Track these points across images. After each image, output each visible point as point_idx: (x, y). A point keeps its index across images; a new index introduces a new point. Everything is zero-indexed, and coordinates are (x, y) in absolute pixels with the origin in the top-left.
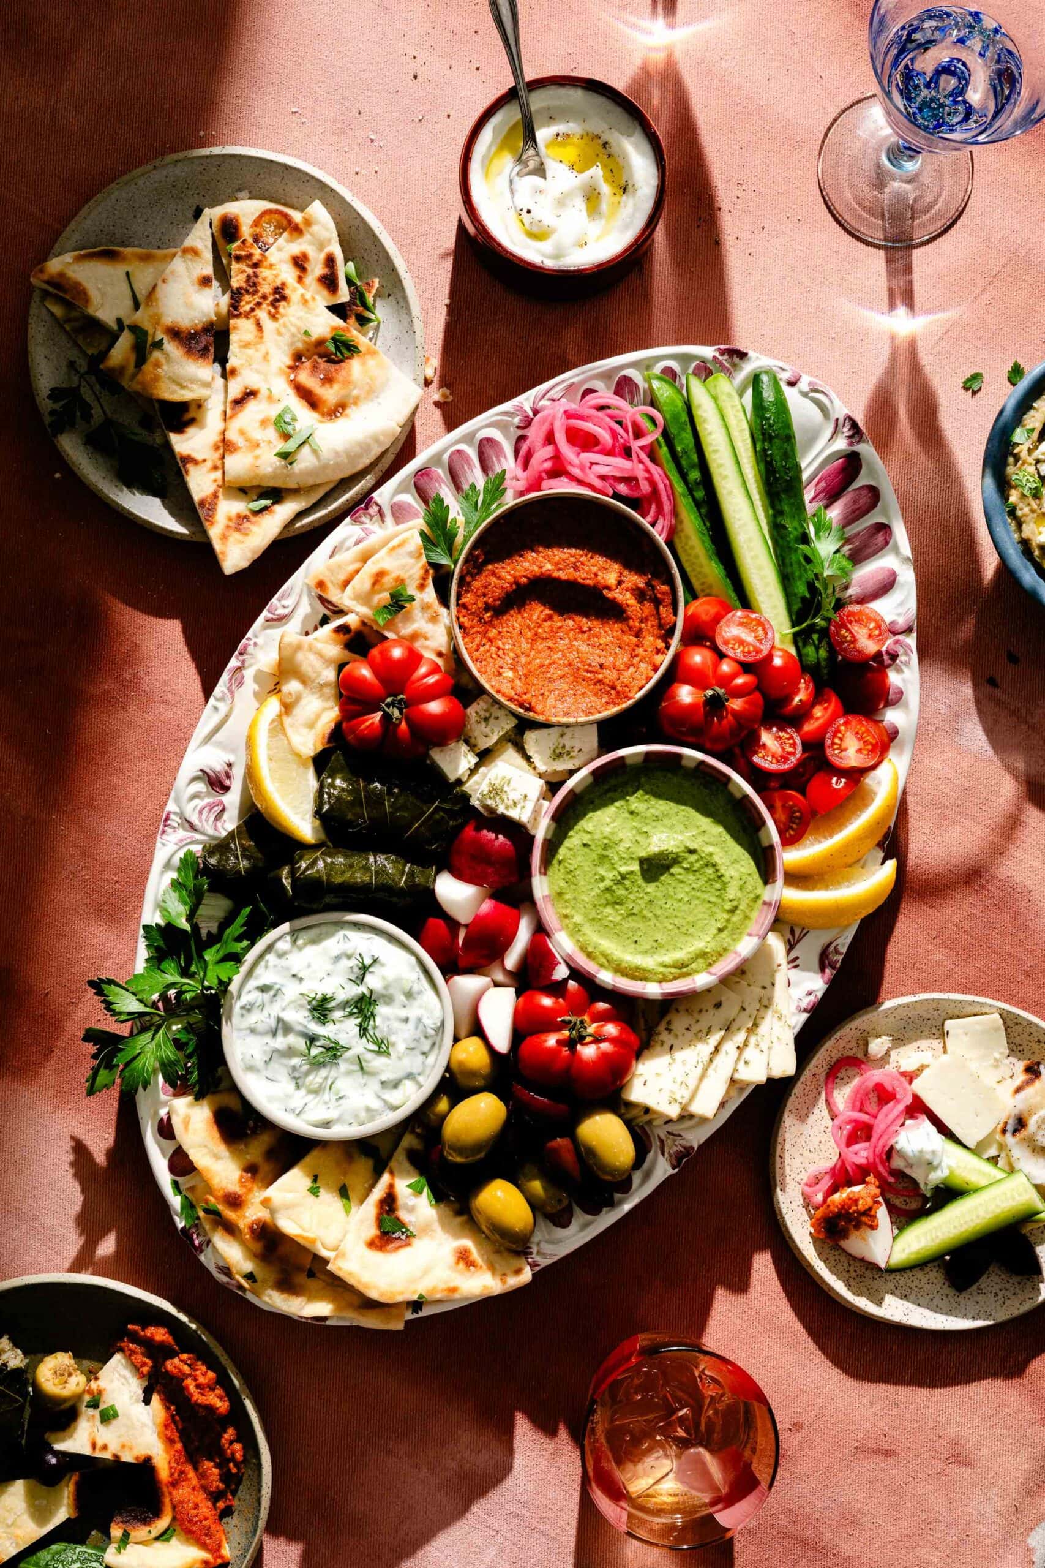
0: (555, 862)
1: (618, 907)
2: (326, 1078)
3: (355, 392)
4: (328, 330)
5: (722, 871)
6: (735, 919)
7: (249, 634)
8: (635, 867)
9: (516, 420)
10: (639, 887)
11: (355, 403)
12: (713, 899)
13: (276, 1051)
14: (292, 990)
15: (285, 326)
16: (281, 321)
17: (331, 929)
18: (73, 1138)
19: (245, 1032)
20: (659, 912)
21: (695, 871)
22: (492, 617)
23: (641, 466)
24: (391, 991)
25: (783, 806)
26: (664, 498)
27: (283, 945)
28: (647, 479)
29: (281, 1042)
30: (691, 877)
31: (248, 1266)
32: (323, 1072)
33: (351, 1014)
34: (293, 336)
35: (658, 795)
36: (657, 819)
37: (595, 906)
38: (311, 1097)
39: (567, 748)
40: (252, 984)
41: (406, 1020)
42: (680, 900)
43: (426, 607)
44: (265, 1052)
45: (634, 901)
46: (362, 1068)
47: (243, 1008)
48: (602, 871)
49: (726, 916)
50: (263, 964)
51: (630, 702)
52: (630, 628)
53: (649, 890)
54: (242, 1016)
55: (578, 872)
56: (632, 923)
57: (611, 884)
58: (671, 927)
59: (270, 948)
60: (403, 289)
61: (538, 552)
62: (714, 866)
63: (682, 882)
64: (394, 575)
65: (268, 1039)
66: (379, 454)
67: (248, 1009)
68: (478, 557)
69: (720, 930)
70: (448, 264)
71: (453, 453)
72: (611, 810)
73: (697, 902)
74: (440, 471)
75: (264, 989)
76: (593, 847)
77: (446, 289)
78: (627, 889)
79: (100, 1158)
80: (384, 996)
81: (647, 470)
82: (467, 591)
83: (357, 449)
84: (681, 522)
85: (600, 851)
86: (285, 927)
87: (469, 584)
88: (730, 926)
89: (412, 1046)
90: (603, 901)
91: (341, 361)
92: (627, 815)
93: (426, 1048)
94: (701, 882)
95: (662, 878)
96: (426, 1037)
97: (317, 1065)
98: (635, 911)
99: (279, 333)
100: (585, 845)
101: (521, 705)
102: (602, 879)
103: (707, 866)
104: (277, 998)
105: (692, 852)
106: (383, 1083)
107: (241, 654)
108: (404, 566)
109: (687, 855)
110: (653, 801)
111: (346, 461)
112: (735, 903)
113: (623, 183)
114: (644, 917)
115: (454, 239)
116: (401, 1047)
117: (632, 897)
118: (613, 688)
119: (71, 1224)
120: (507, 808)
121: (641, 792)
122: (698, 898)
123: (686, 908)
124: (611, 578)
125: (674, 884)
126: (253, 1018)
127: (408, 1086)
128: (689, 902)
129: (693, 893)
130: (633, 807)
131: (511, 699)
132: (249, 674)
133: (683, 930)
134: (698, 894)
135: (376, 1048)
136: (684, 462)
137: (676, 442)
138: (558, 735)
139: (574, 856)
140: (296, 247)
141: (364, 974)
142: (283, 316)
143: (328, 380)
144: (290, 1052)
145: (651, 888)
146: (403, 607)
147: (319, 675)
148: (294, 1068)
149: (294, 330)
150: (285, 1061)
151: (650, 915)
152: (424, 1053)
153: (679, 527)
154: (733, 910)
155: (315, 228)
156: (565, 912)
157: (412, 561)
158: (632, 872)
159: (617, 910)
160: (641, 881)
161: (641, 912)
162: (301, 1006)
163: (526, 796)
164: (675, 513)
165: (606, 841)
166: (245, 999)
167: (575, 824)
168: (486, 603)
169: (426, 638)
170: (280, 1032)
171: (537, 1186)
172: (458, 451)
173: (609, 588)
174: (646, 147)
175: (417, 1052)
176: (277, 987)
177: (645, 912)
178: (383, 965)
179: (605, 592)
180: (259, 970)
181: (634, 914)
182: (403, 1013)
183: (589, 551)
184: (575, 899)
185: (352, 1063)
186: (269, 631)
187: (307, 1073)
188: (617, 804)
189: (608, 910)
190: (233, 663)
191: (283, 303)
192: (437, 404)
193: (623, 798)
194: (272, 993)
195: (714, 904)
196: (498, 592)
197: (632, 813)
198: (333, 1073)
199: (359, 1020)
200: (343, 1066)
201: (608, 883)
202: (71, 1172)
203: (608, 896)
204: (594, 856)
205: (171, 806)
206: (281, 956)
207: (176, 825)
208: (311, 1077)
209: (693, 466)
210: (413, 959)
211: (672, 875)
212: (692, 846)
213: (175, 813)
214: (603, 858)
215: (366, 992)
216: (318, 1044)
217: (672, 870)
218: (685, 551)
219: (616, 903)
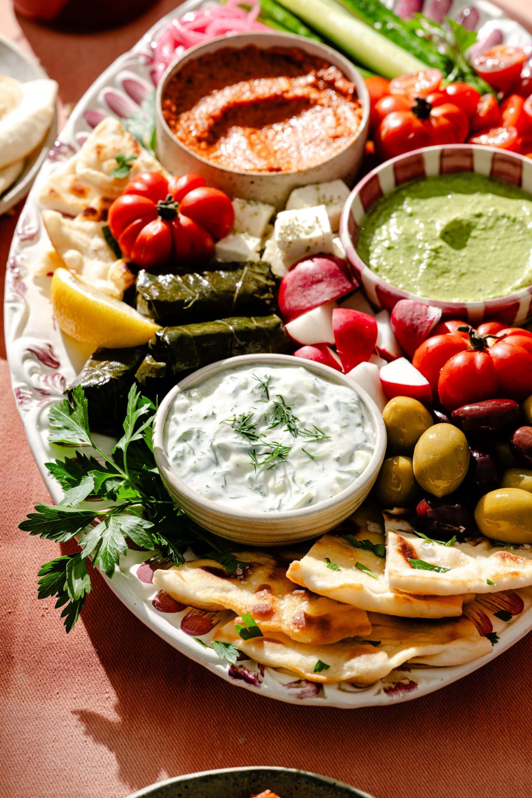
1: (446, 275)
2: (285, 476)
5: (513, 216)
7: (12, 254)
8: (440, 242)
10: (454, 255)
13: (227, 474)
14: (210, 428)
17: (215, 380)
18: (74, 712)
19: (189, 476)
20: (483, 265)
21: (491, 228)
24: (299, 392)
27: (182, 401)
29: (226, 466)
30: (492, 233)
31: (313, 660)
32: (280, 474)
33: (275, 425)
35: (425, 197)
36: (434, 210)
38: (280, 496)
39: (328, 197)
40: (172, 442)
41: (326, 409)
42: (495, 250)
43: (148, 166)
44: (217, 480)
45: (457, 266)
46: (312, 458)
47: (175, 459)
48: (416, 257)
50: (172, 423)
53: (463, 254)
54: (179, 465)
56: (465, 281)
57: (430, 260)
58: (501, 269)
59: (170, 409)
61: (214, 95)
62: (503, 217)
63: (486, 239)
64: (110, 147)
65: (215, 469)
66: (44, 130)
67: (180, 458)
68: (170, 106)
71: (105, 95)
73: (509, 246)
75: (186, 437)
76: (396, 247)
78: (445, 259)
79: (113, 716)
80: (295, 399)
83: (25, 128)
85: (404, 246)
86: (176, 389)
87: (174, 127)
89: (344, 423)
90: (432, 276)
92: (406, 220)
93: (358, 420)
94: (502, 232)
95: (468, 242)
96: (353, 411)
97: (271, 469)
98: (464, 271)
100: (389, 248)
101: (271, 170)
102: (420, 261)
103: (498, 219)
104: (202, 438)
105: (479, 216)
106: (338, 460)
107: (13, 267)
109: (477, 220)
110: (423, 202)
111: (20, 138)
114: (474, 272)
116: (335, 428)
117: (453, 263)
119: (116, 783)
120: (307, 233)
121: (407, 200)
122: (508, 243)
123: (503, 253)
125: (481, 243)
126: (190, 462)
127: (361, 455)
128: (503, 249)
129: (501, 242)
130: (408, 211)
132: (28, 281)
133: (513, 266)
134: (506, 240)
135: (315, 438)
138: (314, 190)
141: (266, 390)
144: (240, 470)
145: (464, 252)
146: (129, 165)
147: (89, 245)
148: (251, 480)
150: (240, 480)
151: (478, 269)
152: (359, 425)
158: (441, 247)
159: (448, 277)
160: (452, 251)
161: (468, 270)
162: (227, 431)
163: (317, 219)
166: (172, 454)
168: (196, 137)
170: (221, 459)
171: (529, 481)
172: (108, 94)
173: (287, 91)
175: (352, 427)
176: (196, 429)
177: (472, 269)
178: (278, 380)
179: (285, 95)
180: (172, 427)
181: (463, 274)
182: (320, 405)
185: (301, 457)
186: (27, 250)
187: (266, 480)
188: (394, 215)
189: (441, 280)
190: (9, 276)
193: (395, 210)
194: (194, 437)
197: (411, 215)
198: (289, 471)
199: (285, 427)
200: (295, 463)
201: (426, 262)
202: (90, 740)
203: (433, 270)
204: (402, 251)
205: (15, 385)
206: (184, 409)
207: (30, 397)
208: (271, 483)
210: (302, 369)
211: (475, 237)
212: (477, 211)
213: (23, 388)
214: (411, 249)
215: (277, 400)
216: (261, 453)
217: (472, 234)
219: (443, 273)
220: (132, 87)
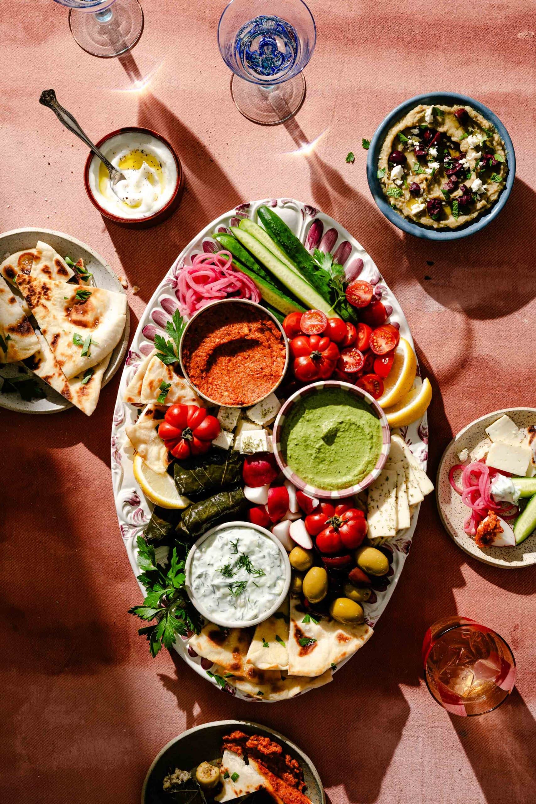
0: (288, 458)
1: (324, 462)
2: (245, 598)
3: (99, 311)
4: (73, 292)
5: (358, 424)
6: (374, 440)
7: (112, 435)
8: (322, 442)
9: (171, 286)
10: (328, 449)
11: (101, 315)
12: (361, 437)
13: (219, 598)
14: (211, 571)
15: (55, 301)
16: (52, 299)
17: (213, 537)
18: (158, 675)
19: (202, 598)
20: (342, 455)
21: (347, 430)
22: (206, 374)
23: (232, 277)
24: (252, 548)
25: (369, 383)
26: (249, 284)
27: (197, 555)
28: (237, 280)
29: (218, 594)
30: (347, 433)
31: (257, 690)
32: (243, 596)
33: (240, 567)
34: (60, 302)
35: (315, 408)
36: (320, 418)
37: (314, 467)
38: (243, 609)
39: (267, 410)
40: (194, 577)
41: (264, 557)
42: (348, 445)
43: (177, 385)
44: (214, 602)
45: (329, 456)
46: (257, 586)
47: (196, 589)
48: (309, 452)
49: (370, 442)
50: (193, 567)
51: (282, 378)
52: (265, 346)
53: (332, 448)
54: (197, 592)
55: (300, 457)
56: (333, 466)
57: (316, 455)
58: (350, 458)
59: (193, 559)
60: (94, 257)
61: (210, 337)
62: (354, 424)
63: (344, 437)
64: (157, 380)
65: (213, 596)
66: (122, 331)
67: (198, 588)
68: (186, 354)
69: (371, 448)
70: (107, 234)
71: (152, 314)
72: (299, 424)
73: (355, 442)
74: (151, 324)
75: (199, 577)
76: (300, 444)
77: (112, 245)
78: (323, 453)
79: (173, 676)
80: (250, 552)
81: (235, 277)
82: (190, 370)
83: (113, 334)
84: (262, 289)
85: (304, 444)
86: (194, 547)
87: (189, 366)
88: (374, 445)
89: (272, 565)
90: (317, 464)
91: (86, 301)
92: (306, 423)
93: (279, 564)
94: (352, 433)
95: (335, 440)
96: (276, 559)
97: (238, 595)
98: (332, 460)
99: (54, 305)
100: (296, 445)
101: (238, 404)
102: (311, 455)
103: (351, 425)
104: (207, 577)
105: (341, 423)
106: (269, 587)
107: (113, 445)
108: (159, 374)
109: (340, 425)
110: (314, 411)
111: (111, 341)
112: (371, 434)
113: (159, 163)
114: (337, 460)
115: (103, 222)
116: (268, 569)
117: (327, 455)
118: (272, 375)
119: (177, 709)
120: (256, 449)
121: (307, 410)
122: (355, 440)
123: (352, 447)
124: (246, 330)
125: (341, 440)
126: (202, 591)
127: (280, 582)
128: (352, 444)
129: (351, 439)
130: (307, 418)
131: (232, 404)
132: (121, 451)
133: (356, 457)
134: (354, 438)
135: (258, 575)
136: (248, 264)
137: (241, 258)
138: (260, 407)
139: (295, 451)
140: (41, 265)
141: (237, 548)
142: (52, 297)
143: (85, 312)
144: (225, 596)
145: (333, 447)
146: (168, 391)
147: (150, 437)
148: (230, 601)
149: (59, 300)
150: (225, 600)
151: (339, 458)
152: (279, 566)
153: (262, 291)
154: (372, 437)
155: (44, 253)
156: (304, 476)
157: (161, 370)
158: (322, 445)
159: (324, 464)
160: (327, 447)
161: (334, 459)
162: (218, 575)
163: (261, 440)
164: (257, 287)
165: (304, 439)
166: (194, 585)
167: (288, 438)
168: (201, 370)
169: (184, 397)
170: (216, 590)
171: (355, 593)
172: (154, 312)
173: (247, 335)
174: (160, 143)
175: (276, 567)
176: (204, 573)
177: (336, 458)
178: (242, 540)
179: (246, 338)
180: (194, 570)
181: (332, 462)
182: (261, 555)
183: (230, 324)
184: (305, 469)
185: (252, 586)
186: (119, 430)
187: (237, 600)
188: (300, 421)
189: (321, 466)
190: (113, 450)
191: (49, 292)
192: (135, 294)
193: (301, 417)
194: (204, 576)
195: (363, 439)
196: (203, 363)
197: (308, 421)
198: (247, 594)
199: (245, 568)
200: (249, 589)
201: (314, 455)
202: (165, 689)
203: (318, 460)
204: (302, 447)
205: (121, 523)
206: (199, 559)
207: (127, 529)
208: (239, 601)
209: (253, 264)
210: (253, 531)
211: (339, 437)
212: (340, 421)
213: (124, 524)
214: (307, 446)
215: (241, 555)
216: (234, 586)
217: (338, 435)
218: (270, 300)
219: (322, 461)
220: (167, 305)
